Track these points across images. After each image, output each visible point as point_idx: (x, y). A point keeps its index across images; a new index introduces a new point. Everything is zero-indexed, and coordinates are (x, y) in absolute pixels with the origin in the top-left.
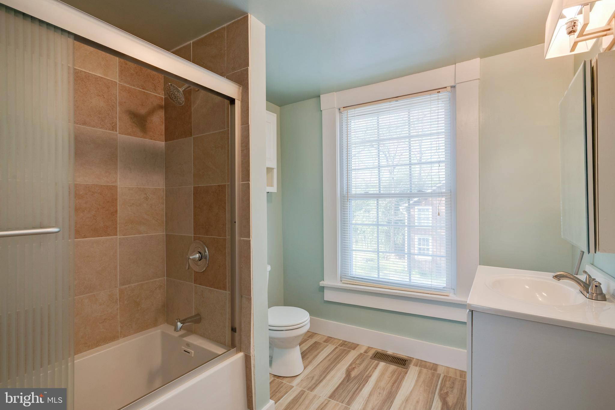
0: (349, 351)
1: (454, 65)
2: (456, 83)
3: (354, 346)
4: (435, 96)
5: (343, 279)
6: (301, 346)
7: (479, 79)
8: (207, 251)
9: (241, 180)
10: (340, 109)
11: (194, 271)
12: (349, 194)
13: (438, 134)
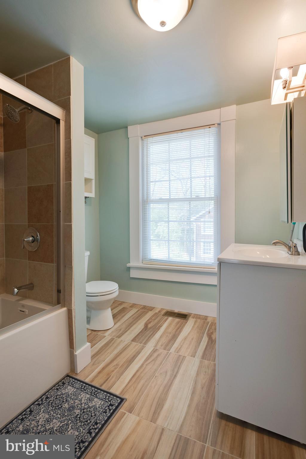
0: (147, 312)
1: (220, 109)
2: (221, 121)
3: (151, 309)
4: (207, 130)
5: (144, 261)
6: (113, 310)
7: (235, 119)
8: (39, 235)
9: (65, 181)
10: (142, 137)
11: (28, 251)
12: (148, 199)
13: (209, 156)
